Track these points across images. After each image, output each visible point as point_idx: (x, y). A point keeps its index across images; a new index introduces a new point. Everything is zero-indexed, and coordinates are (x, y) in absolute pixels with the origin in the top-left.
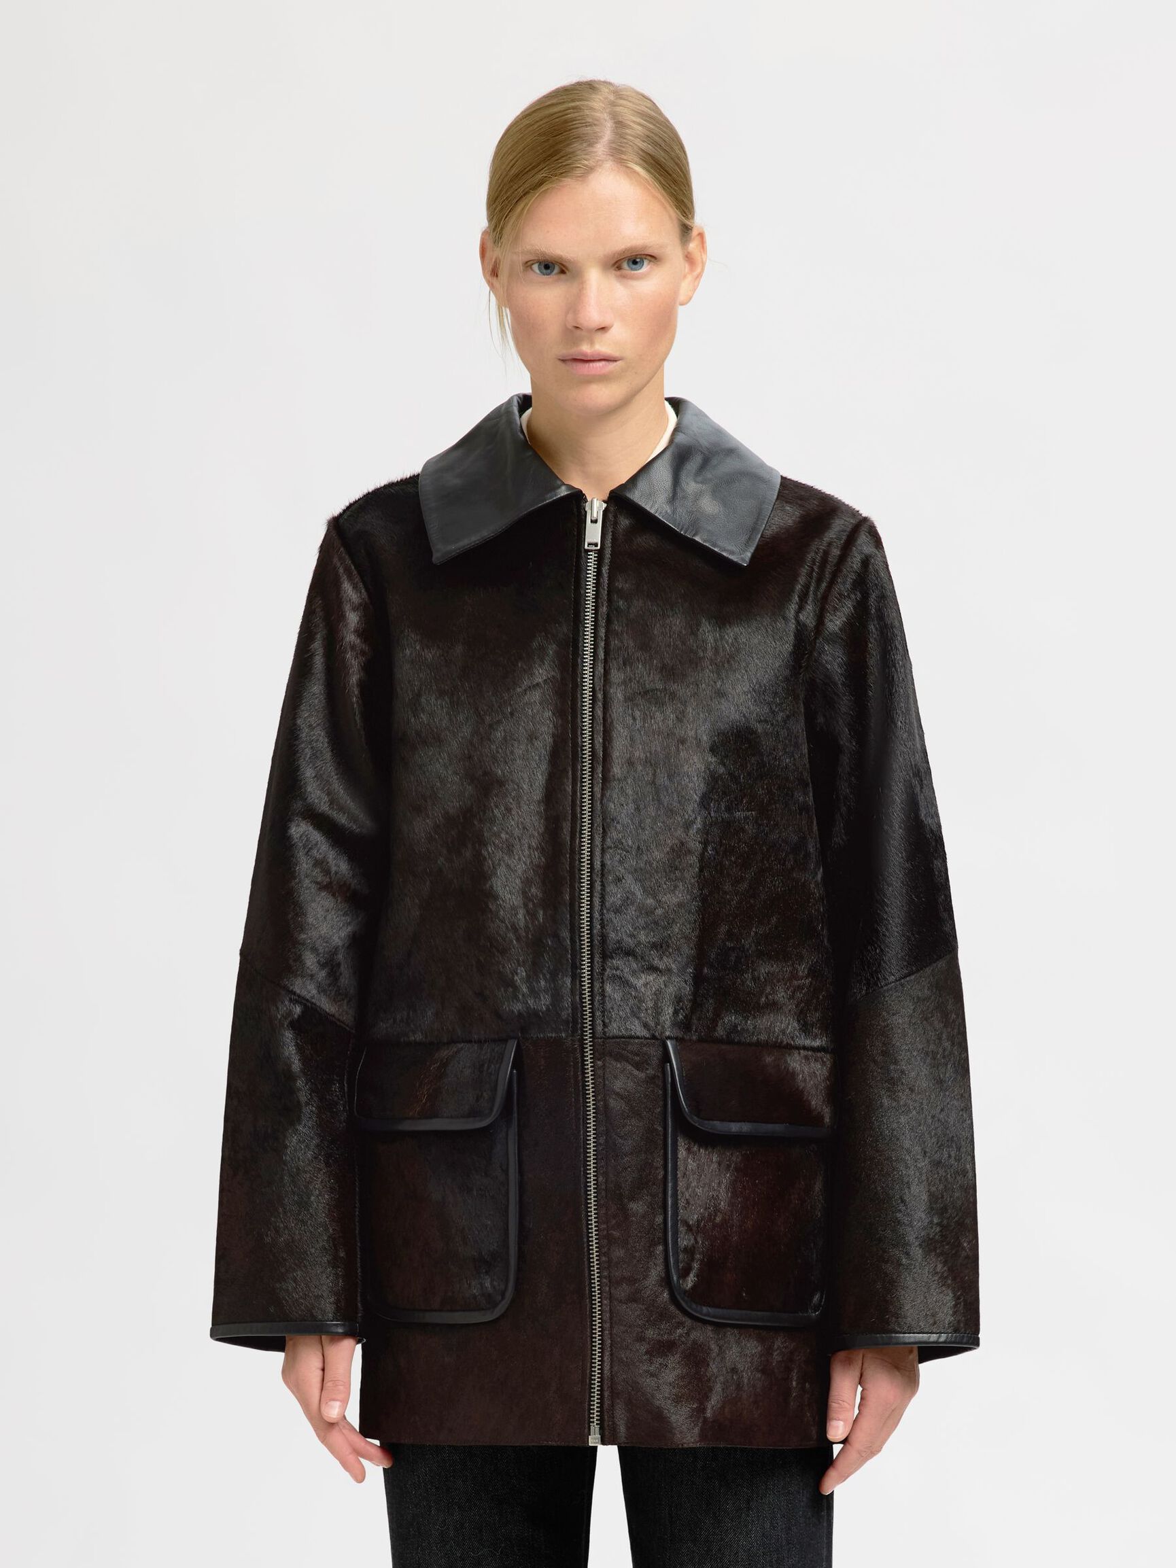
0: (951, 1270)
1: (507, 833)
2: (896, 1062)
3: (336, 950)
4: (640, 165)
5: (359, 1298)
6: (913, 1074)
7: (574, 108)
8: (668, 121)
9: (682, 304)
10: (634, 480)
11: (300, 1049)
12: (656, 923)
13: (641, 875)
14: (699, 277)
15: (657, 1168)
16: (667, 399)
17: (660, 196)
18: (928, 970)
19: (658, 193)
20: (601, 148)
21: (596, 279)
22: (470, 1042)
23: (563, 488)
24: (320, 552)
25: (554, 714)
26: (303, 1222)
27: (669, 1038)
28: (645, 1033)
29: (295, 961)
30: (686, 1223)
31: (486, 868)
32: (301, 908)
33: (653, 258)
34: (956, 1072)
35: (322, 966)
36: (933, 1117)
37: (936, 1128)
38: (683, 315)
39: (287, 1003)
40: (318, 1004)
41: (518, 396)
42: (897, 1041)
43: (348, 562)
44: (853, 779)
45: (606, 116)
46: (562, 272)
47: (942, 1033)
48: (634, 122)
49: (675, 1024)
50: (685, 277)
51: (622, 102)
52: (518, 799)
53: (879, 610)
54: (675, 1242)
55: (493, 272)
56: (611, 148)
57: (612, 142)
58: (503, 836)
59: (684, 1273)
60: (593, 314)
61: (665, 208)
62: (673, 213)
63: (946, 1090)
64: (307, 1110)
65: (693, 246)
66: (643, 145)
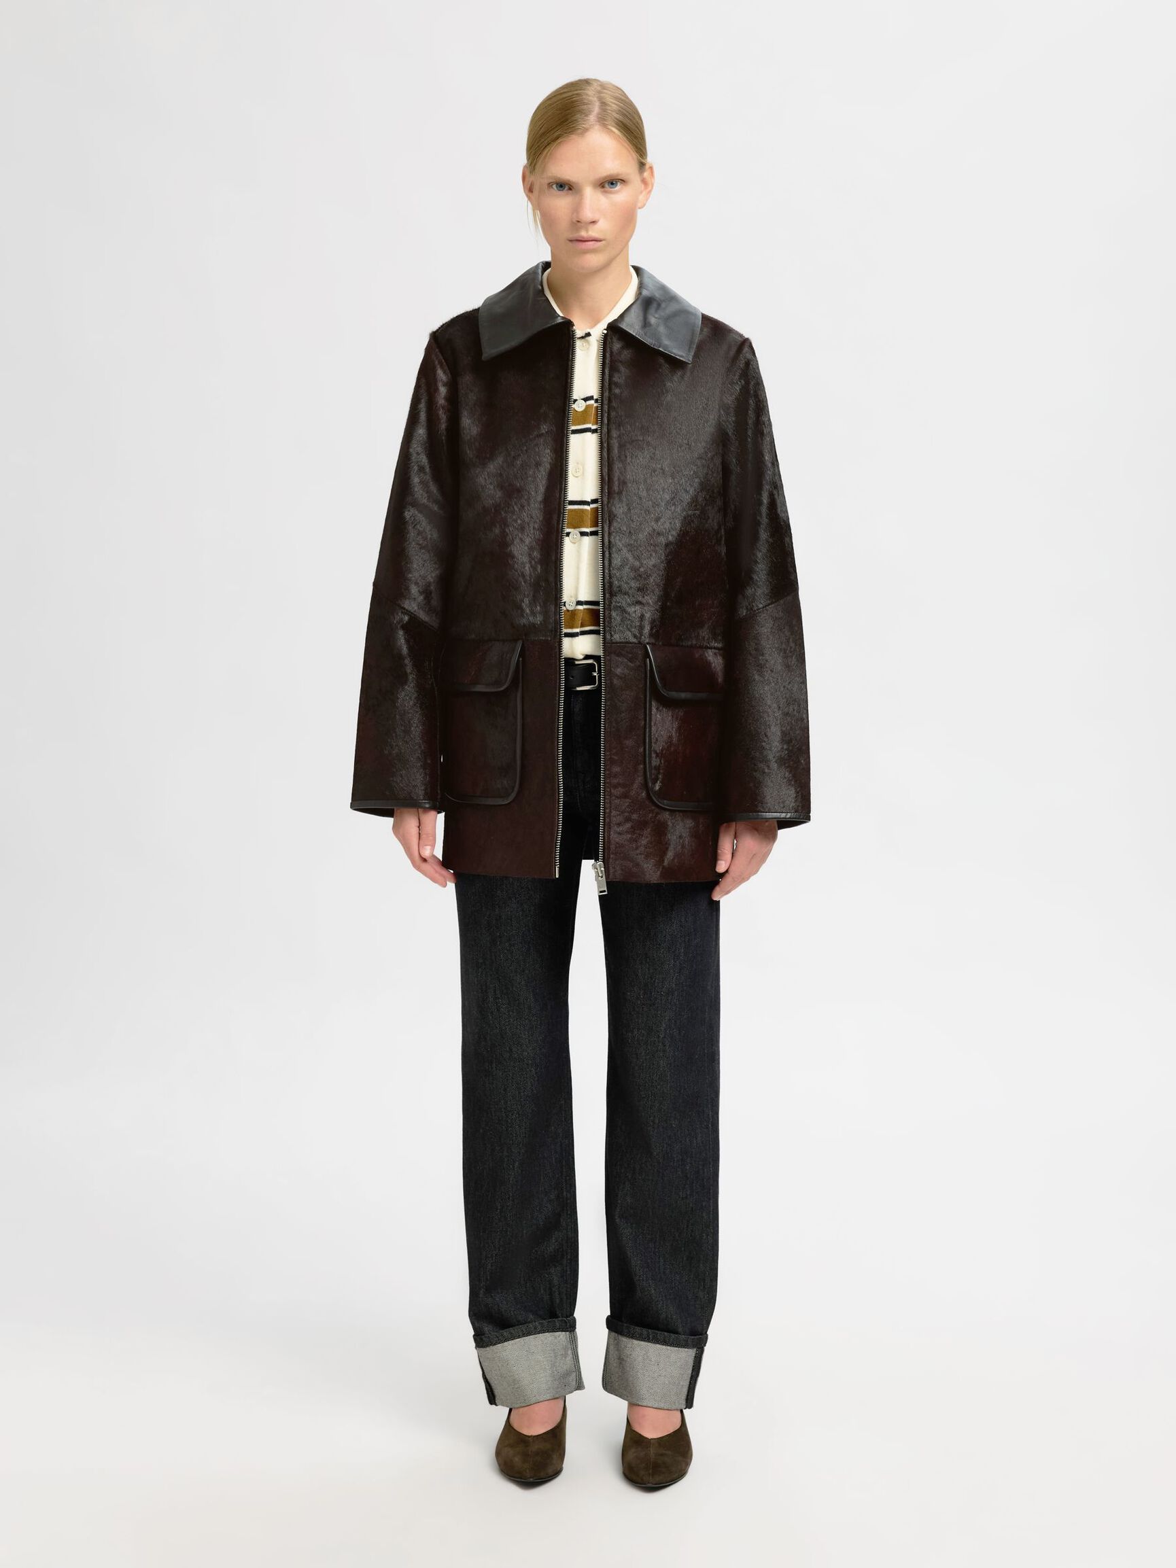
0: (794, 776)
1: (521, 520)
2: (763, 655)
3: (429, 584)
4: (615, 127)
5: (439, 787)
6: (772, 662)
7: (577, 94)
8: (632, 102)
9: (639, 208)
10: (622, 316)
11: (407, 641)
12: (640, 576)
13: (631, 548)
14: (650, 192)
15: (640, 720)
16: (633, 267)
17: (626, 145)
18: (782, 602)
19: (626, 144)
20: (592, 118)
21: (590, 194)
22: (498, 640)
23: (559, 318)
24: (425, 352)
25: (551, 451)
26: (407, 743)
27: (647, 643)
28: (635, 640)
29: (405, 590)
30: (656, 752)
31: (508, 539)
32: (410, 559)
33: (623, 181)
34: (798, 660)
35: (421, 593)
36: (784, 687)
37: (785, 694)
38: (641, 214)
39: (400, 614)
40: (418, 615)
41: (542, 263)
42: (763, 643)
43: (441, 357)
44: (738, 489)
45: (595, 99)
46: (570, 189)
47: (789, 639)
48: (611, 102)
49: (651, 635)
50: (641, 192)
51: (605, 91)
52: (528, 500)
53: (755, 392)
54: (650, 762)
55: (530, 190)
56: (598, 118)
57: (599, 114)
58: (519, 521)
59: (654, 782)
60: (588, 214)
61: (629, 152)
62: (635, 155)
63: (792, 671)
64: (410, 677)
65: (646, 174)
66: (617, 116)
